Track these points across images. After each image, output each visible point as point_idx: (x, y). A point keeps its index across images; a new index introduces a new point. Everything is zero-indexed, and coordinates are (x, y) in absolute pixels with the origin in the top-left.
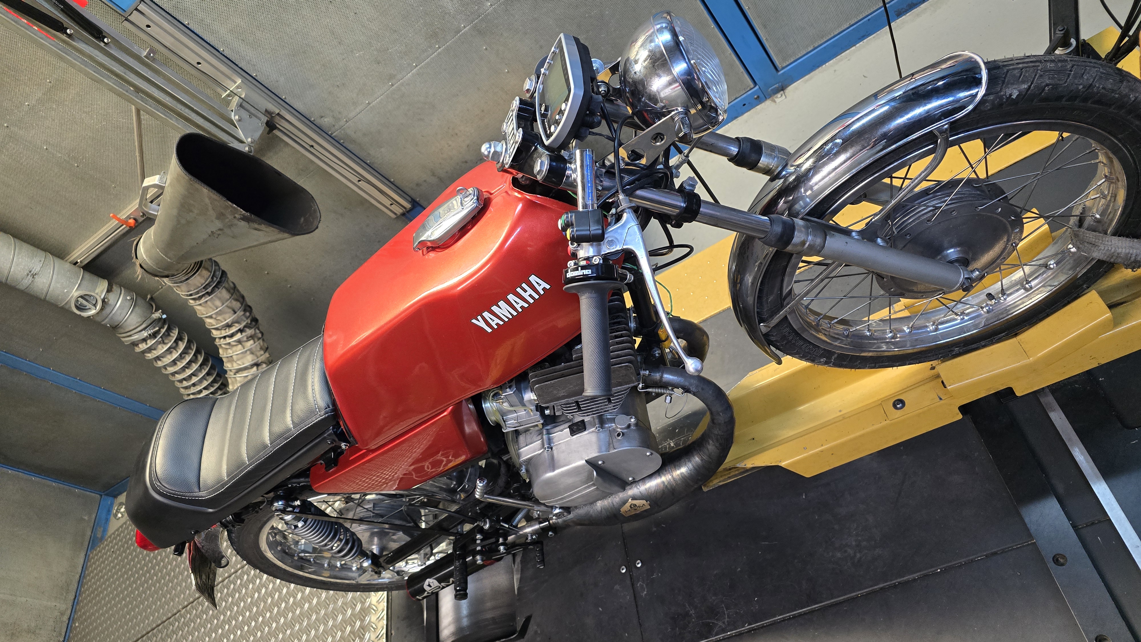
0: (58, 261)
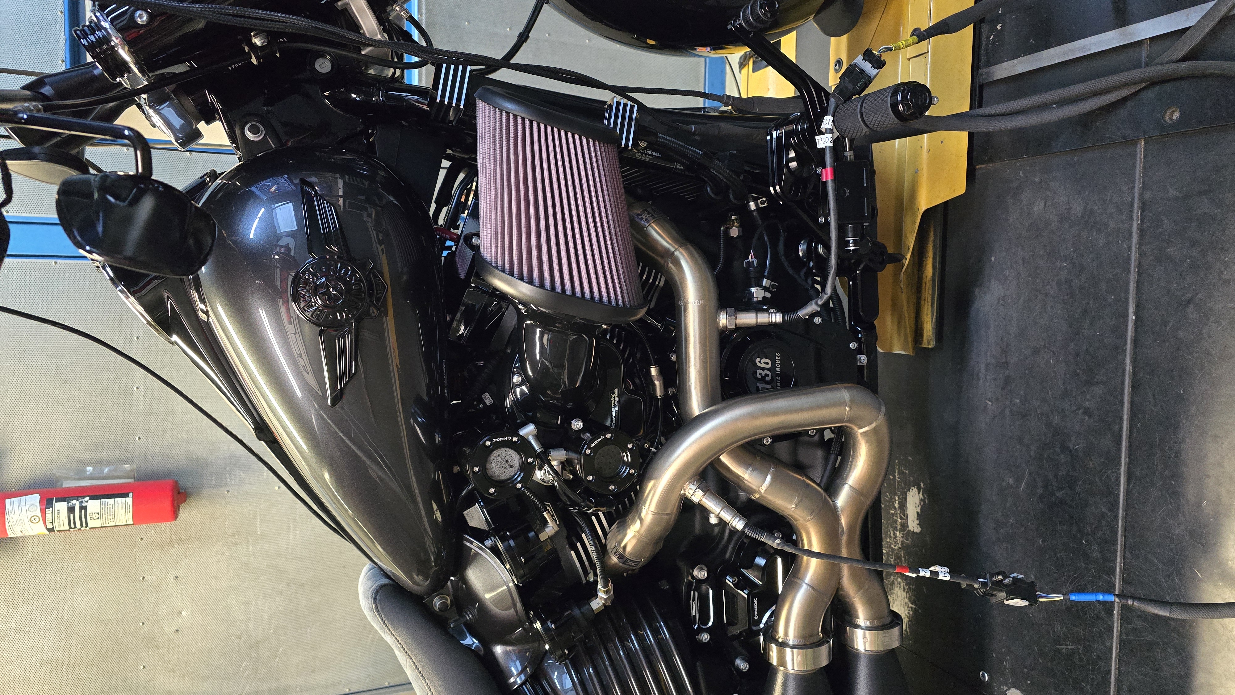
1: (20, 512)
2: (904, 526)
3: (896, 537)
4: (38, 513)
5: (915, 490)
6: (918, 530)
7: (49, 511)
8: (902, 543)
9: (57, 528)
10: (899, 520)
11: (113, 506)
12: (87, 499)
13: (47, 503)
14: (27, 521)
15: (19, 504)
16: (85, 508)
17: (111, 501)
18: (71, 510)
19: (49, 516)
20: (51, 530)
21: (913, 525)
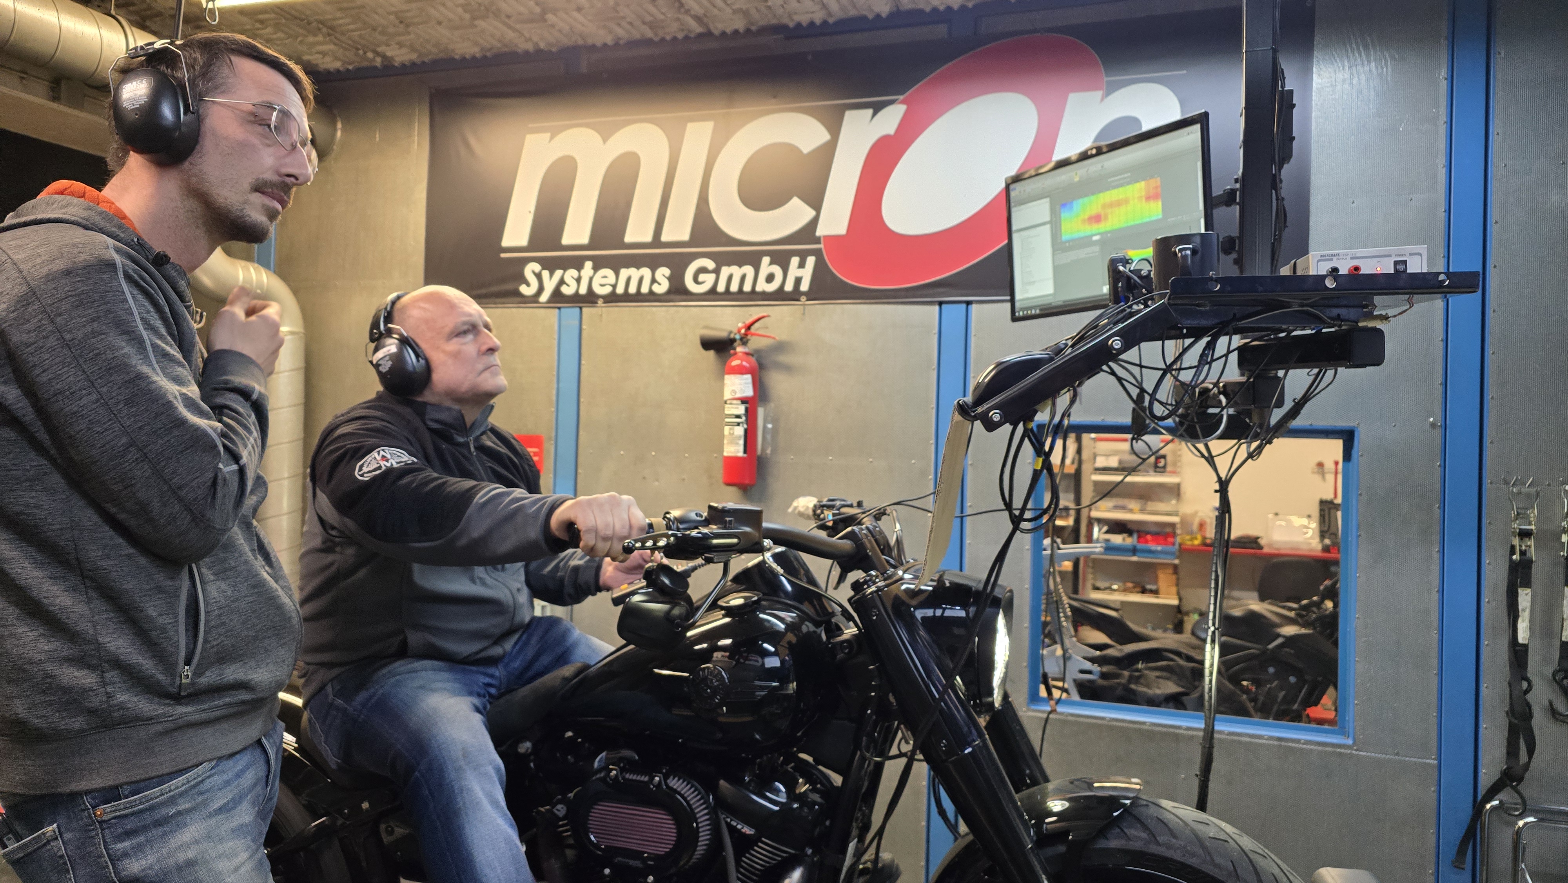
1: (741, 384)
4: (739, 395)
7: (739, 402)
9: (727, 406)
11: (738, 444)
12: (745, 426)
13: (744, 401)
14: (733, 388)
15: (746, 383)
16: (738, 424)
17: (742, 442)
18: (738, 417)
19: (735, 402)
20: (726, 402)
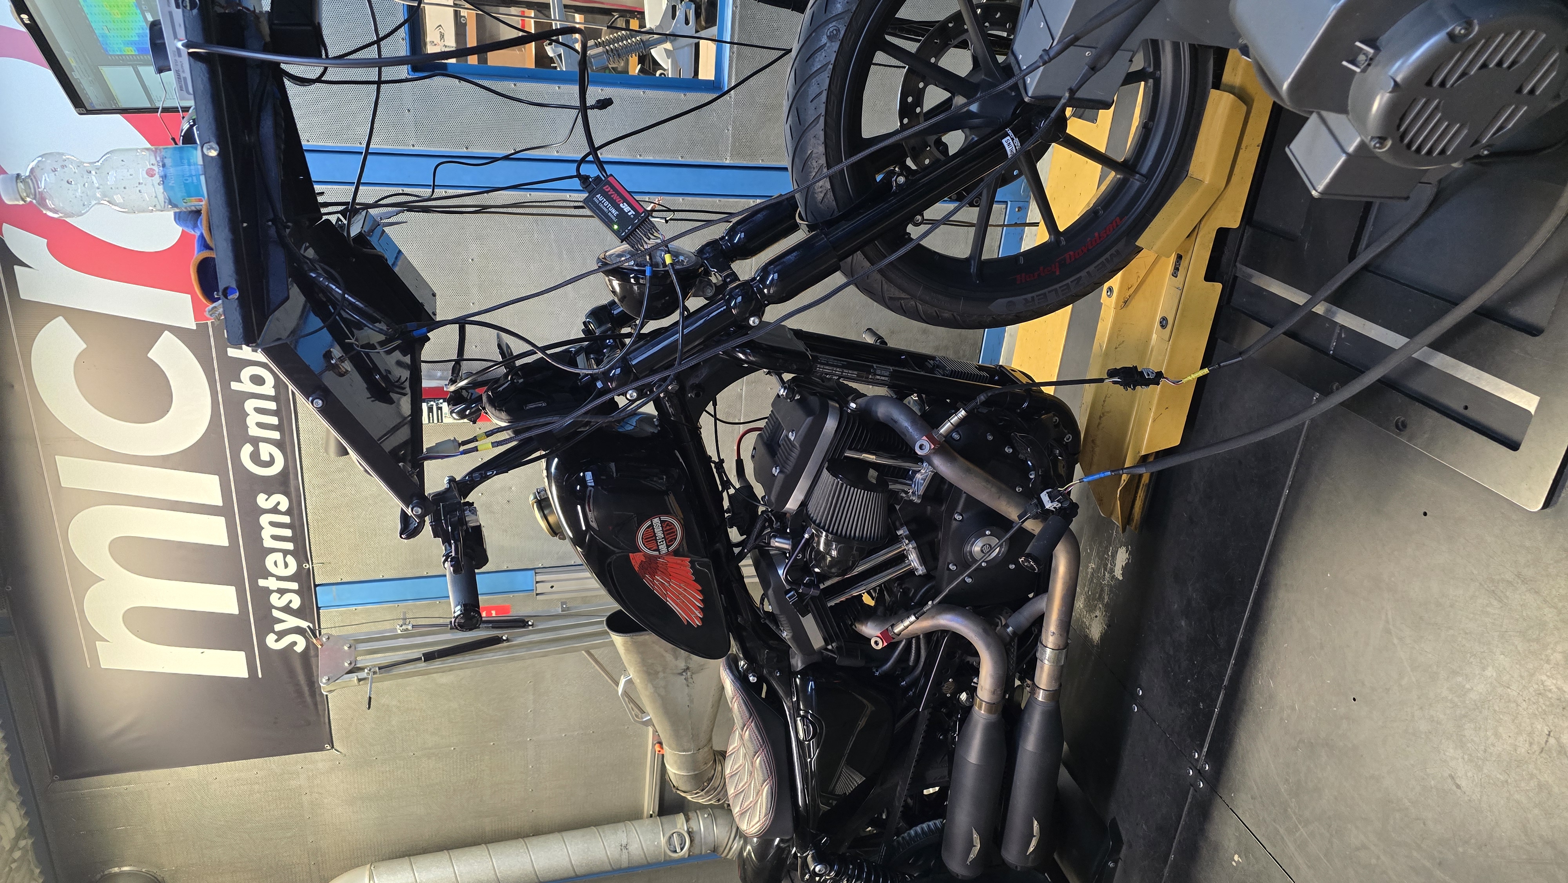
0: (636, 823)
2: (1112, 571)
3: (1104, 575)
5: (1124, 549)
6: (1121, 578)
8: (1108, 582)
10: (1109, 565)
21: (1118, 573)
